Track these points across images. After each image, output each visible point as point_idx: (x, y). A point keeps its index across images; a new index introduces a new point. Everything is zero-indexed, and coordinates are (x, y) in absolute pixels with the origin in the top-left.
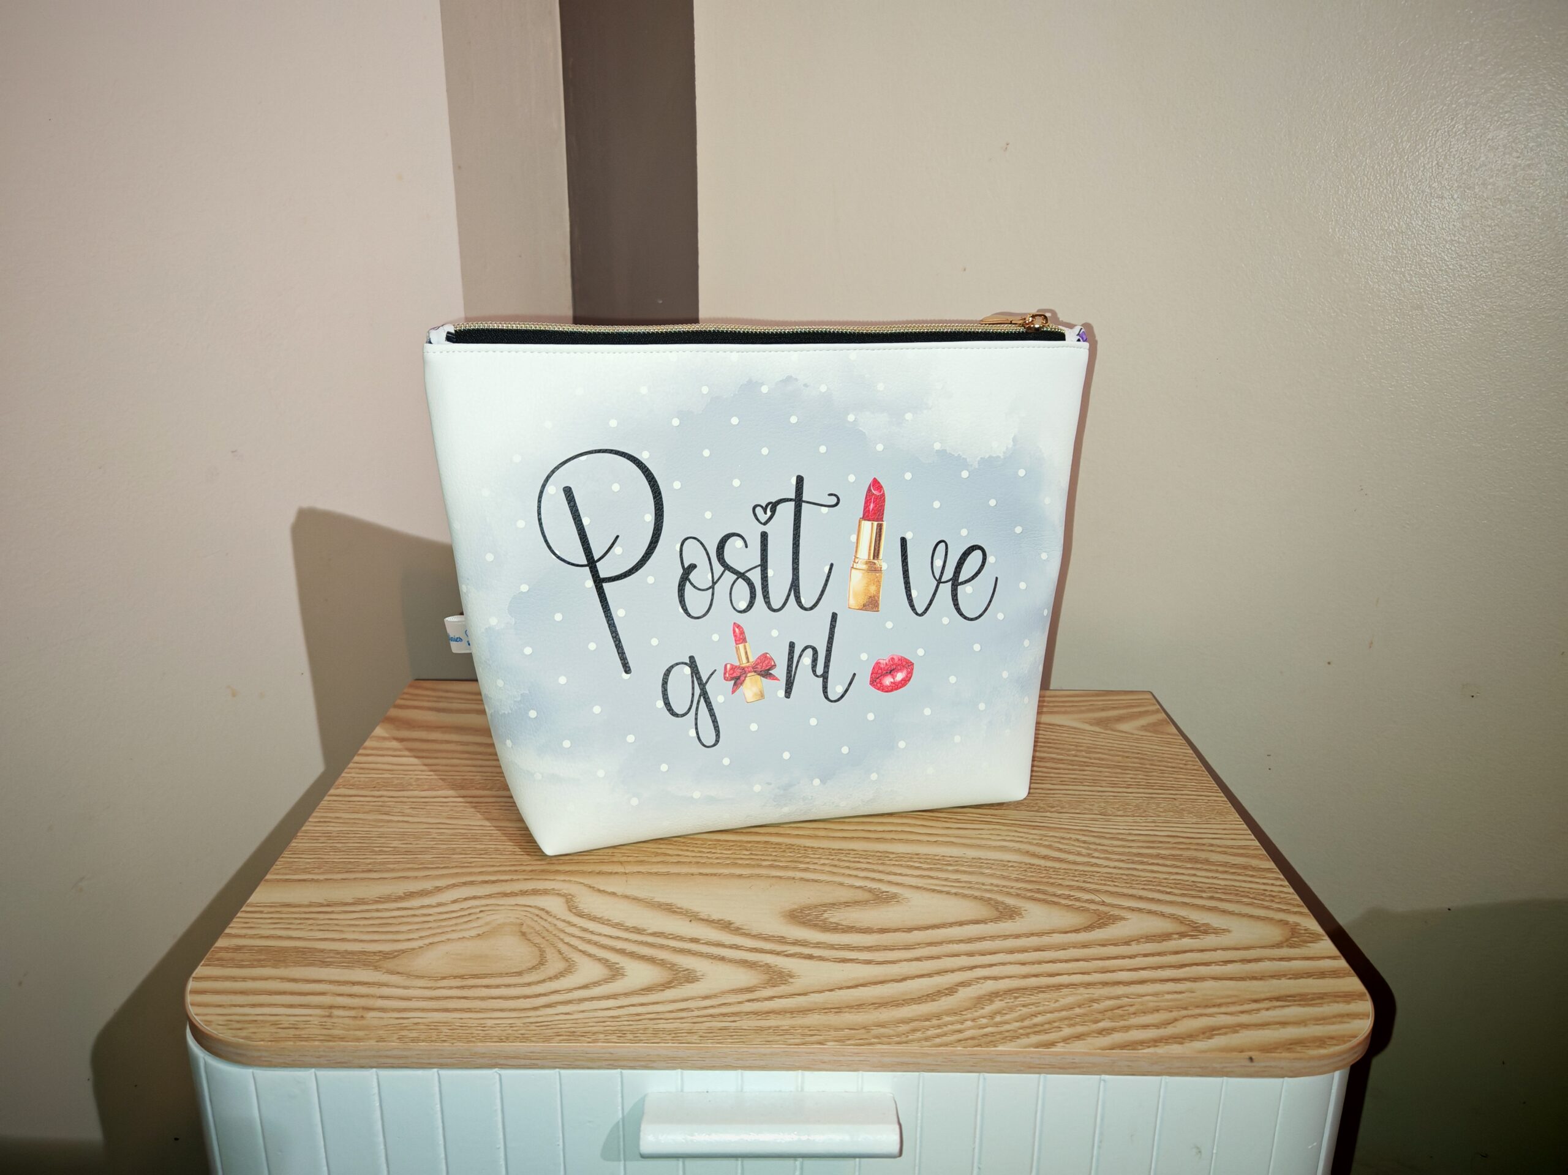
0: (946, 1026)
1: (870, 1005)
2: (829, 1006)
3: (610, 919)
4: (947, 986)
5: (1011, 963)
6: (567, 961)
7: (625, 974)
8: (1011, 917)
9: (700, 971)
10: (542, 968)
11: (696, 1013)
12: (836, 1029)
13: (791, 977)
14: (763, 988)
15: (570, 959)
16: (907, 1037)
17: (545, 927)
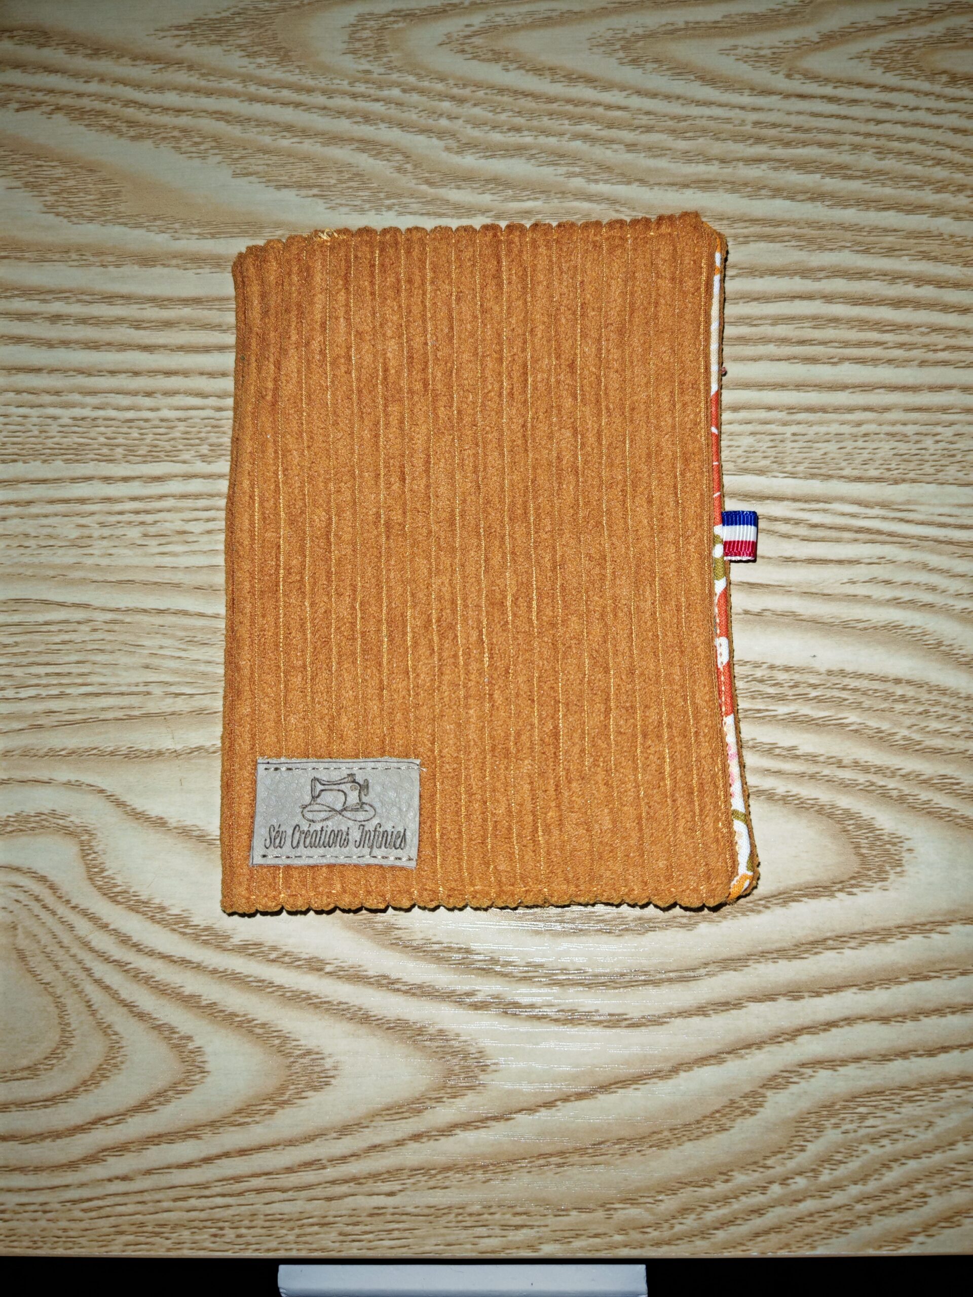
0: (736, 1197)
1: (615, 1144)
3: (165, 904)
4: (748, 1089)
5: (863, 1018)
6: (106, 1034)
7: (208, 1067)
8: (882, 877)
9: (330, 1055)
10: (69, 1054)
11: (331, 1173)
12: (560, 1212)
13: (484, 1069)
14: (439, 1100)
15: (109, 1026)
16: (672, 1227)
17: (55, 936)
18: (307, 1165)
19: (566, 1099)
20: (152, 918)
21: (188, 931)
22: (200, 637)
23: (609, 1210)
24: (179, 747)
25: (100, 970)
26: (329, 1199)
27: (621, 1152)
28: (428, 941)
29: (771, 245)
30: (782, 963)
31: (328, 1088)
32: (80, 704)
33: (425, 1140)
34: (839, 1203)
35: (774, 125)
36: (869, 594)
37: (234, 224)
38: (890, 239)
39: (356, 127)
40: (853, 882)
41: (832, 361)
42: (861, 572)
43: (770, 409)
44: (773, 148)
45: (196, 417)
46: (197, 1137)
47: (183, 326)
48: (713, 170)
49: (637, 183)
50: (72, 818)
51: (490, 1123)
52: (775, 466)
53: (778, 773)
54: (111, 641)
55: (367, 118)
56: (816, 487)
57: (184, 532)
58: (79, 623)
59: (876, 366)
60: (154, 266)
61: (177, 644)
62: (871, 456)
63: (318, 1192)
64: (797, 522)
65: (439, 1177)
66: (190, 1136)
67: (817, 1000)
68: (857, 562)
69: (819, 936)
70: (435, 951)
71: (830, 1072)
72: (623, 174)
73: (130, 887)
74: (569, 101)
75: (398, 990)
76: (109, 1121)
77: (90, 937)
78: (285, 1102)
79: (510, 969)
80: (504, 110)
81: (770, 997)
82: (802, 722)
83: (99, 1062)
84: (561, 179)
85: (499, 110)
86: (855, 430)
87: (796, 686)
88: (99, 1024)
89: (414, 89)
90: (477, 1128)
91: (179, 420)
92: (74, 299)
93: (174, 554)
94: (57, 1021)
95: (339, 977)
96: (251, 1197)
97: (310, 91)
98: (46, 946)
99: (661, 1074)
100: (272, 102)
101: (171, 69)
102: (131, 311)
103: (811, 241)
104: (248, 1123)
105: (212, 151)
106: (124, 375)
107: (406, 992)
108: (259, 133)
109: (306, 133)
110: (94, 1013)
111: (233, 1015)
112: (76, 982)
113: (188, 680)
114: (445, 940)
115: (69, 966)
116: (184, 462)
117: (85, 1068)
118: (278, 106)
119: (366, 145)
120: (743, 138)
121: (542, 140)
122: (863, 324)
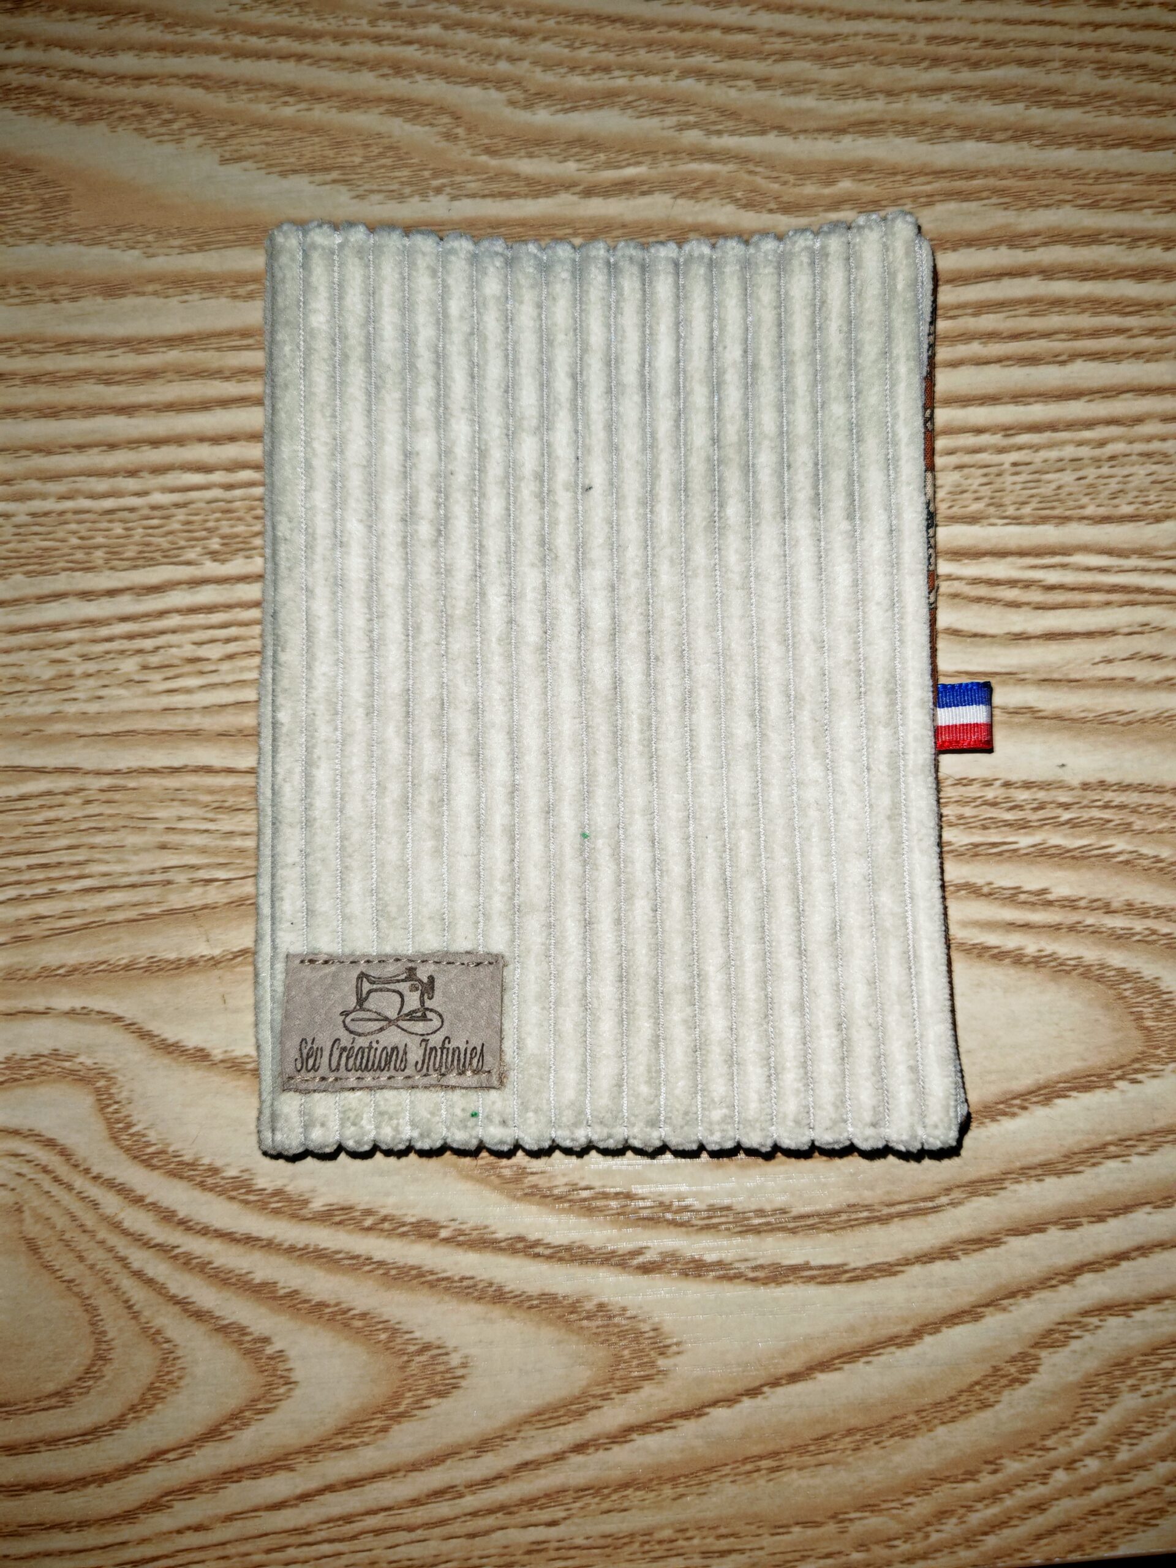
0: (1009, 1491)
1: (844, 1436)
2: (756, 1450)
3: (218, 1163)
4: (1015, 1350)
6: (155, 1342)
7: (295, 1376)
9: (456, 1349)
10: (108, 1371)
11: (470, 1502)
12: (779, 1528)
14: (605, 1397)
15: (158, 1332)
16: (927, 1536)
17: (74, 1218)
18: (438, 1494)
19: (775, 1383)
20: (202, 1185)
21: (251, 1198)
22: (231, 801)
23: (842, 1521)
24: (217, 952)
25: (139, 1258)
26: (472, 1536)
27: (852, 1446)
28: (575, 1188)
29: (965, 205)
30: (1050, 1181)
31: (456, 1392)
32: (78, 904)
33: (591, 1450)
34: (1144, 1488)
35: (956, 40)
36: (1131, 675)
37: (228, 229)
38: (1124, 188)
39: (383, 82)
40: (1137, 1066)
41: (1059, 360)
42: (1119, 646)
43: (979, 431)
44: (956, 71)
45: (200, 500)
46: (290, 1469)
47: (170, 376)
48: (877, 106)
49: (775, 132)
50: (81, 1059)
51: (676, 1422)
52: (992, 510)
53: (1026, 926)
54: (110, 816)
55: (398, 68)
56: (1049, 534)
57: (198, 660)
58: (66, 794)
59: (1119, 362)
60: (123, 296)
61: (201, 812)
62: (1120, 487)
63: (456, 1528)
64: (1028, 585)
65: (614, 1497)
66: (280, 1468)
67: (1099, 1227)
68: (1112, 633)
69: (1096, 1141)
70: (585, 1200)
71: (1122, 1319)
72: (754, 121)
73: (169, 1145)
74: (672, 25)
75: (537, 1255)
76: (171, 1456)
77: (121, 1216)
78: (401, 1415)
79: (686, 1216)
80: (584, 44)
81: (1037, 1227)
82: (1052, 856)
83: (149, 1380)
84: (671, 133)
85: (577, 44)
86: (1097, 452)
87: (1041, 807)
88: (145, 1330)
89: (458, 24)
90: (660, 1430)
91: (177, 505)
92: (18, 350)
93: (188, 691)
94: (89, 1329)
95: (460, 1244)
96: (368, 1541)
97: (316, 36)
98: (63, 1232)
99: (898, 1341)
100: (266, 55)
101: (123, 21)
102: (98, 361)
103: (1019, 196)
104: (354, 1446)
105: (189, 131)
106: (96, 450)
107: (549, 1257)
108: (251, 101)
109: (315, 96)
110: (136, 1316)
111: (322, 1305)
112: (108, 1276)
113: (222, 860)
114: (597, 1183)
115: (96, 1255)
116: (189, 563)
117: (131, 1387)
118: (274, 62)
119: (399, 106)
120: (914, 60)
121: (641, 81)
122: (1096, 305)
